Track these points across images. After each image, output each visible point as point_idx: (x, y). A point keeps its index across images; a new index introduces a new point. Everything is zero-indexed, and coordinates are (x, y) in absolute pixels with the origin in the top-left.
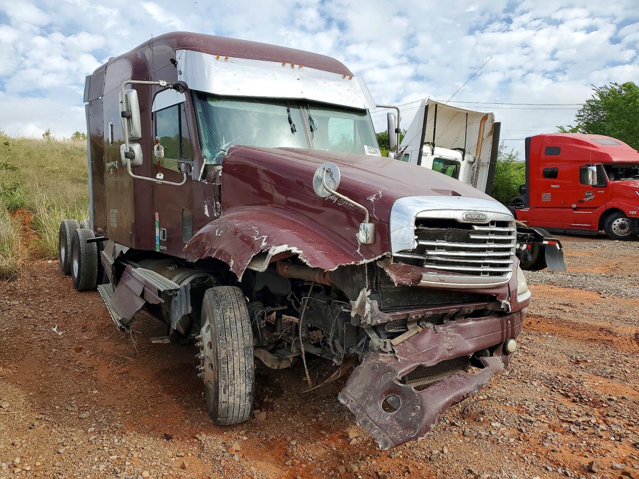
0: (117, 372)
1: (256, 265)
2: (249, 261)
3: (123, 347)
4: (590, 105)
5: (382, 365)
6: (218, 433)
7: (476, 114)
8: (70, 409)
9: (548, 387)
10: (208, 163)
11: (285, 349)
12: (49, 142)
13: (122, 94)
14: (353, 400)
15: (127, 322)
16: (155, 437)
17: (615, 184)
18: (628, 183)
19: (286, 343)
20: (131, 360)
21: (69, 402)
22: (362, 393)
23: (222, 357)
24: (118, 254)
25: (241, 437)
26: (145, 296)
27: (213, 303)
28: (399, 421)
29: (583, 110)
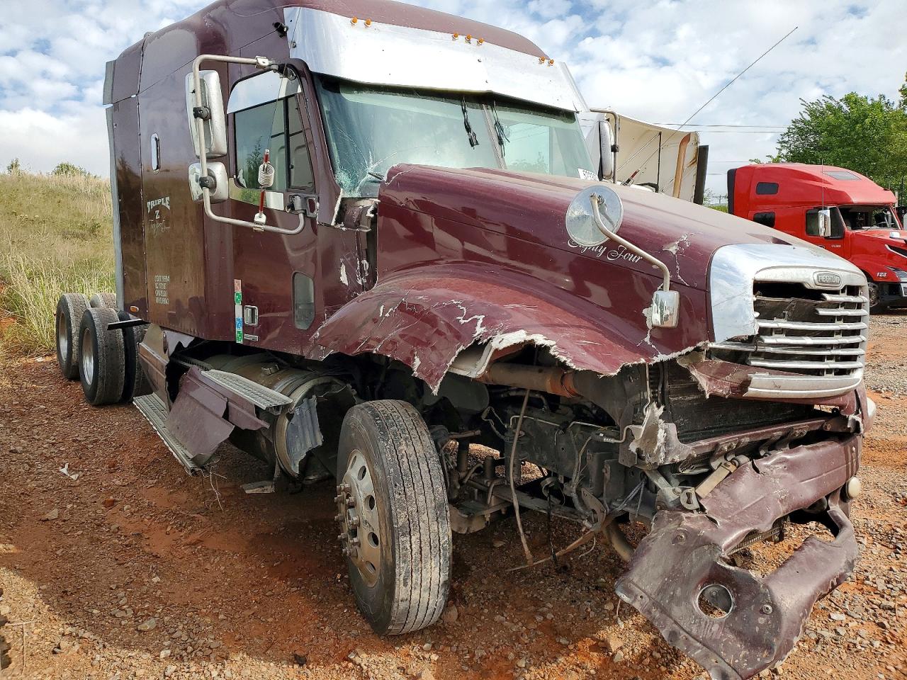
0: (184, 541)
1: (463, 366)
2: (453, 359)
3: (183, 496)
4: (796, 127)
5: (691, 534)
6: (386, 649)
7: (674, 134)
8: (119, 614)
9: (887, 547)
10: (347, 196)
11: (474, 499)
12: (21, 177)
13: (195, 77)
14: (643, 594)
15: (204, 461)
16: (278, 661)
17: (856, 234)
18: (872, 233)
19: (476, 490)
20: (203, 519)
21: (115, 601)
22: (658, 583)
23: (400, 524)
24: (172, 349)
25: (427, 656)
26: (230, 416)
27: (375, 429)
28: (739, 634)
29: (787, 134)
